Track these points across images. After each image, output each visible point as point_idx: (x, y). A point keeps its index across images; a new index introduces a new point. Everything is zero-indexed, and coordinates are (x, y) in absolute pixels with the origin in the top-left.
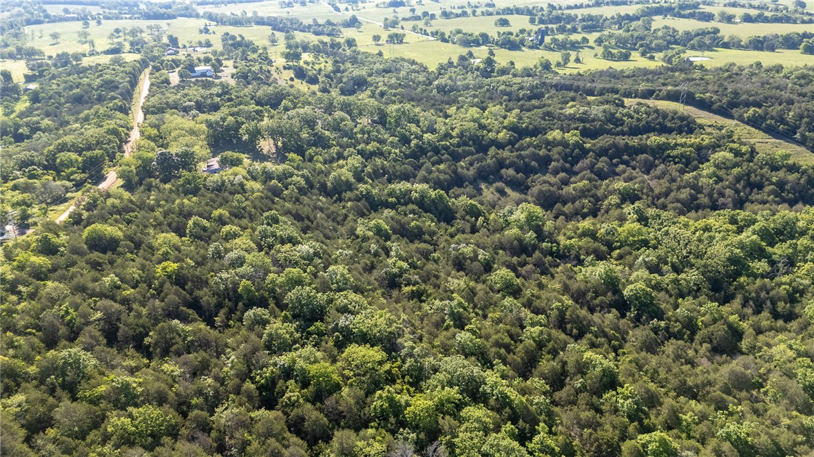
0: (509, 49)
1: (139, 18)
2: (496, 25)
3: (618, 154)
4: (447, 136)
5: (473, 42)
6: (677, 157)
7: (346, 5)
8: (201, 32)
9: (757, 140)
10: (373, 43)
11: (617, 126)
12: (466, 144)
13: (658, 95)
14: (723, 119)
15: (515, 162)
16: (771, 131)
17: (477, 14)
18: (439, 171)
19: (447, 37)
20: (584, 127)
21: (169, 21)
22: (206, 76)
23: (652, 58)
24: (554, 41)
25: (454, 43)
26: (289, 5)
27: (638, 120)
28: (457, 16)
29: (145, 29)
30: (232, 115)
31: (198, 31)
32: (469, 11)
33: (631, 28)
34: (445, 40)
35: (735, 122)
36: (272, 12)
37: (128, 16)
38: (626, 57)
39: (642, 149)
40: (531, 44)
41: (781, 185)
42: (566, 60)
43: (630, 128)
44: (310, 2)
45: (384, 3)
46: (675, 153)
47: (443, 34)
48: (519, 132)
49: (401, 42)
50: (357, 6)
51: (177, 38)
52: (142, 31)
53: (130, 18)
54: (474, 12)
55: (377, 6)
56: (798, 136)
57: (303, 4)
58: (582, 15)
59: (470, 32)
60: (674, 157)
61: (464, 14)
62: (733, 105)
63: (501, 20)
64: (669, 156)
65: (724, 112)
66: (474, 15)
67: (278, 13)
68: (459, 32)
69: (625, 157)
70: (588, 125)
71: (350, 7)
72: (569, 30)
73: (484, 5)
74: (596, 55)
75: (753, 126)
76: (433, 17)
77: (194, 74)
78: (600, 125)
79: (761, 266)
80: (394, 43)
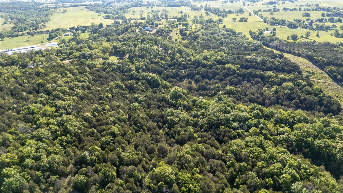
1: (167, 6)
2: (303, 15)
3: (248, 77)
5: (277, 23)
6: (271, 82)
7: (250, 3)
8: (179, 13)
9: (323, 81)
10: (233, 21)
11: (262, 66)
12: (193, 64)
14: (318, 69)
15: (203, 73)
16: (335, 78)
17: (301, 10)
18: (172, 72)
19: (267, 20)
20: (247, 64)
21: (174, 8)
24: (318, 25)
25: (268, 23)
26: (226, 2)
27: (274, 64)
28: (291, 10)
29: (161, 10)
32: (298, 8)
34: (265, 22)
35: (324, 72)
36: (216, 5)
37: (164, 5)
42: (308, 34)
43: (267, 68)
44: (236, 1)
45: (266, 3)
46: (270, 80)
48: (219, 62)
49: (246, 21)
50: (253, 4)
51: (167, 15)
53: (165, 6)
54: (300, 9)
55: (263, 4)
57: (232, 2)
61: (295, 9)
63: (306, 13)
66: (300, 10)
67: (219, 5)
68: (273, 18)
69: (251, 78)
70: (249, 64)
71: (250, 4)
73: (314, 5)
74: (332, 34)
75: (329, 75)
76: (278, 10)
77: (145, 29)
78: (255, 64)
79: (236, 124)
80: (242, 22)
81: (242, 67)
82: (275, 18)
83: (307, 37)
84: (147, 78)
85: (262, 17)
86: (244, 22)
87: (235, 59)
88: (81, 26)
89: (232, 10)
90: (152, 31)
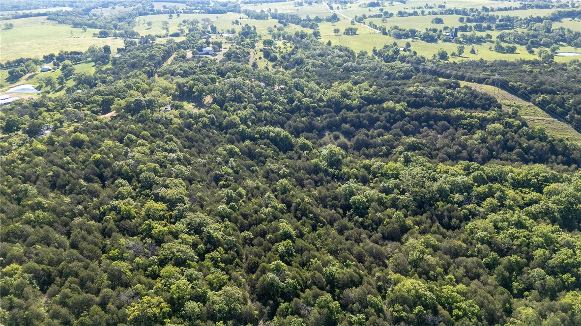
0: (428, 41)
1: (204, 13)
2: (432, 22)
3: (428, 120)
4: (321, 100)
5: (404, 35)
6: (466, 125)
7: (339, 5)
8: (233, 23)
9: (537, 118)
10: (334, 34)
11: (439, 102)
12: (329, 106)
14: (522, 101)
15: (353, 120)
16: (552, 112)
17: (425, 14)
18: (301, 121)
19: (387, 31)
20: (415, 100)
21: (219, 15)
22: (209, 54)
23: (532, 52)
24: (464, 36)
25: (390, 36)
26: (301, 4)
27: (457, 98)
28: (410, 15)
29: (200, 20)
31: (231, 23)
32: (419, 11)
34: (385, 34)
35: (531, 104)
36: (286, 10)
37: (198, 11)
38: (512, 50)
39: (447, 118)
40: (445, 38)
41: (527, 150)
42: (461, 51)
43: (447, 103)
44: (316, 2)
45: (365, 4)
46: (464, 122)
47: (385, 29)
48: (369, 100)
49: (355, 34)
50: (345, 6)
51: (216, 27)
52: (198, 22)
53: (199, 13)
54: (423, 12)
55: (360, 6)
56: (568, 117)
57: (310, 4)
58: (502, 16)
59: (404, 28)
60: (464, 125)
61: (415, 13)
63: (437, 19)
64: (461, 124)
66: (423, 15)
67: (291, 10)
68: (396, 28)
69: (432, 122)
70: (418, 99)
71: (340, 7)
72: (484, 28)
73: (437, 5)
74: (490, 48)
75: (541, 108)
76: (391, 15)
77: (202, 53)
78: (427, 100)
79: (457, 197)
80: (349, 35)
81: (411, 105)
82: (399, 28)
83: (460, 54)
84: (268, 135)
85: (376, 26)
86: (352, 35)
87: (391, 93)
88: (66, 52)
89: (320, 17)
90: (215, 55)
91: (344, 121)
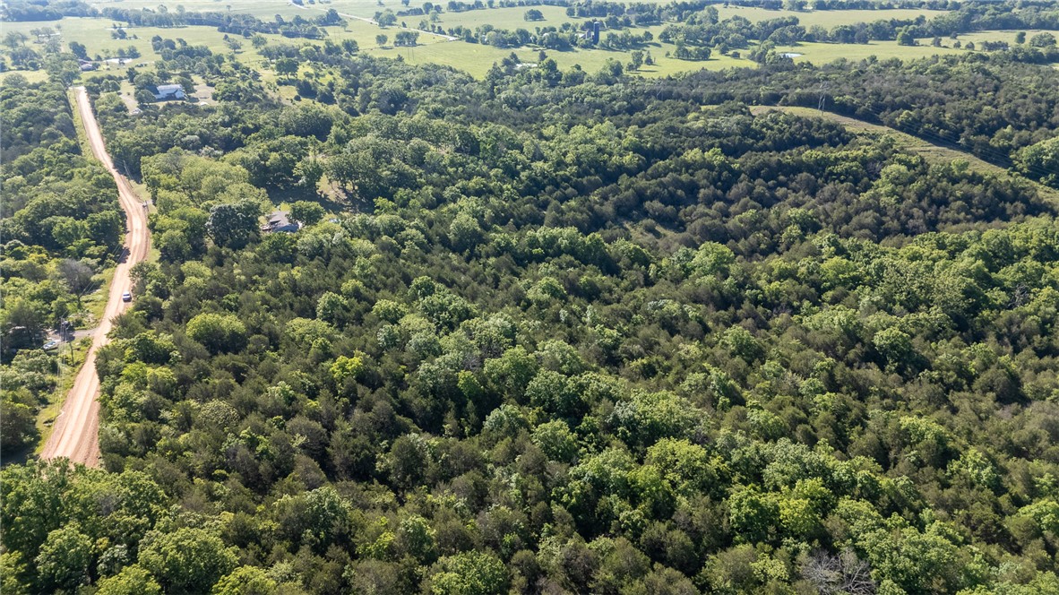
0: (559, 50)
2: (526, 19)
3: (772, 175)
5: (511, 41)
6: (841, 174)
8: (115, 36)
9: (918, 149)
10: (378, 46)
11: (758, 141)
12: (587, 173)
13: (786, 100)
14: (871, 125)
15: (658, 193)
16: (930, 137)
17: (494, 5)
18: (571, 209)
19: (473, 35)
20: (722, 143)
22: (175, 98)
24: (612, 37)
25: (485, 43)
27: (781, 131)
28: (470, 8)
29: (28, 35)
30: (274, 150)
31: (110, 36)
33: (697, 20)
34: (474, 41)
35: (887, 128)
38: (705, 56)
39: (798, 168)
40: (583, 42)
41: (967, 198)
46: (838, 169)
47: (468, 32)
49: (414, 44)
52: (24, 39)
54: (490, 3)
56: (962, 141)
58: (631, 4)
59: (503, 29)
60: (839, 175)
61: (479, 5)
62: (879, 108)
63: (532, 12)
64: (831, 173)
65: (870, 117)
66: (491, 7)
68: (489, 29)
69: (782, 178)
72: (621, 24)
74: (668, 54)
75: (908, 133)
76: (438, 8)
80: (405, 45)
82: (494, 28)
84: (559, 245)
86: (412, 46)
90: (193, 99)
91: (641, 197)
